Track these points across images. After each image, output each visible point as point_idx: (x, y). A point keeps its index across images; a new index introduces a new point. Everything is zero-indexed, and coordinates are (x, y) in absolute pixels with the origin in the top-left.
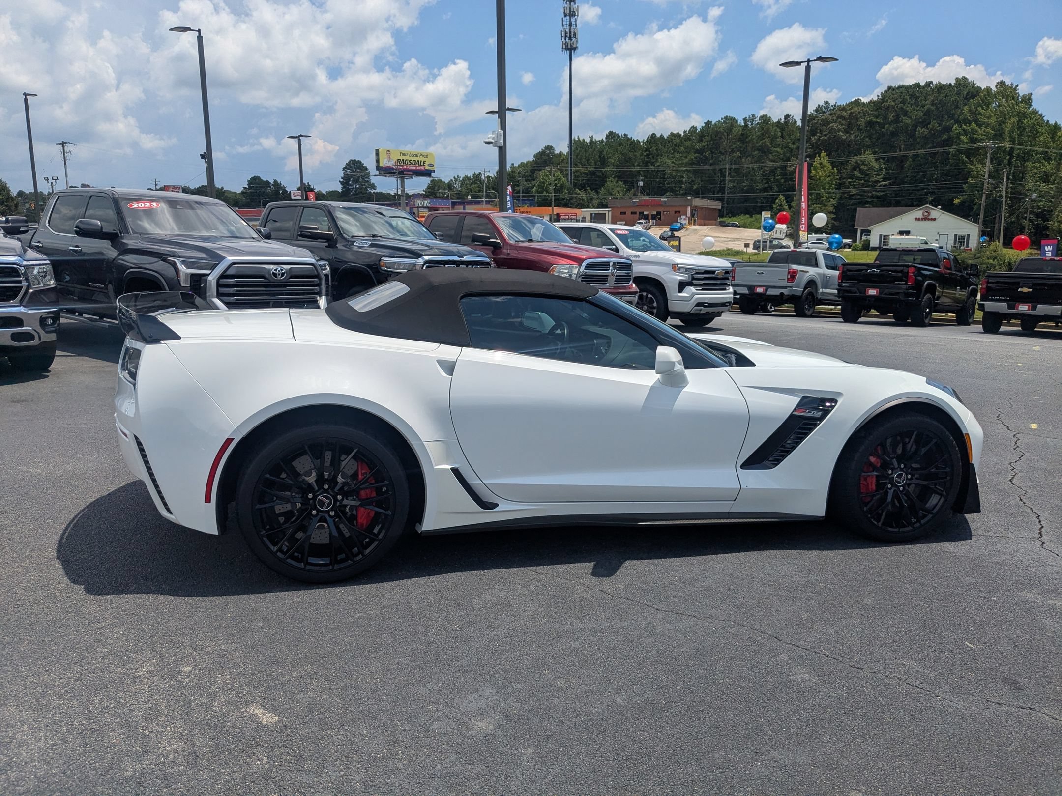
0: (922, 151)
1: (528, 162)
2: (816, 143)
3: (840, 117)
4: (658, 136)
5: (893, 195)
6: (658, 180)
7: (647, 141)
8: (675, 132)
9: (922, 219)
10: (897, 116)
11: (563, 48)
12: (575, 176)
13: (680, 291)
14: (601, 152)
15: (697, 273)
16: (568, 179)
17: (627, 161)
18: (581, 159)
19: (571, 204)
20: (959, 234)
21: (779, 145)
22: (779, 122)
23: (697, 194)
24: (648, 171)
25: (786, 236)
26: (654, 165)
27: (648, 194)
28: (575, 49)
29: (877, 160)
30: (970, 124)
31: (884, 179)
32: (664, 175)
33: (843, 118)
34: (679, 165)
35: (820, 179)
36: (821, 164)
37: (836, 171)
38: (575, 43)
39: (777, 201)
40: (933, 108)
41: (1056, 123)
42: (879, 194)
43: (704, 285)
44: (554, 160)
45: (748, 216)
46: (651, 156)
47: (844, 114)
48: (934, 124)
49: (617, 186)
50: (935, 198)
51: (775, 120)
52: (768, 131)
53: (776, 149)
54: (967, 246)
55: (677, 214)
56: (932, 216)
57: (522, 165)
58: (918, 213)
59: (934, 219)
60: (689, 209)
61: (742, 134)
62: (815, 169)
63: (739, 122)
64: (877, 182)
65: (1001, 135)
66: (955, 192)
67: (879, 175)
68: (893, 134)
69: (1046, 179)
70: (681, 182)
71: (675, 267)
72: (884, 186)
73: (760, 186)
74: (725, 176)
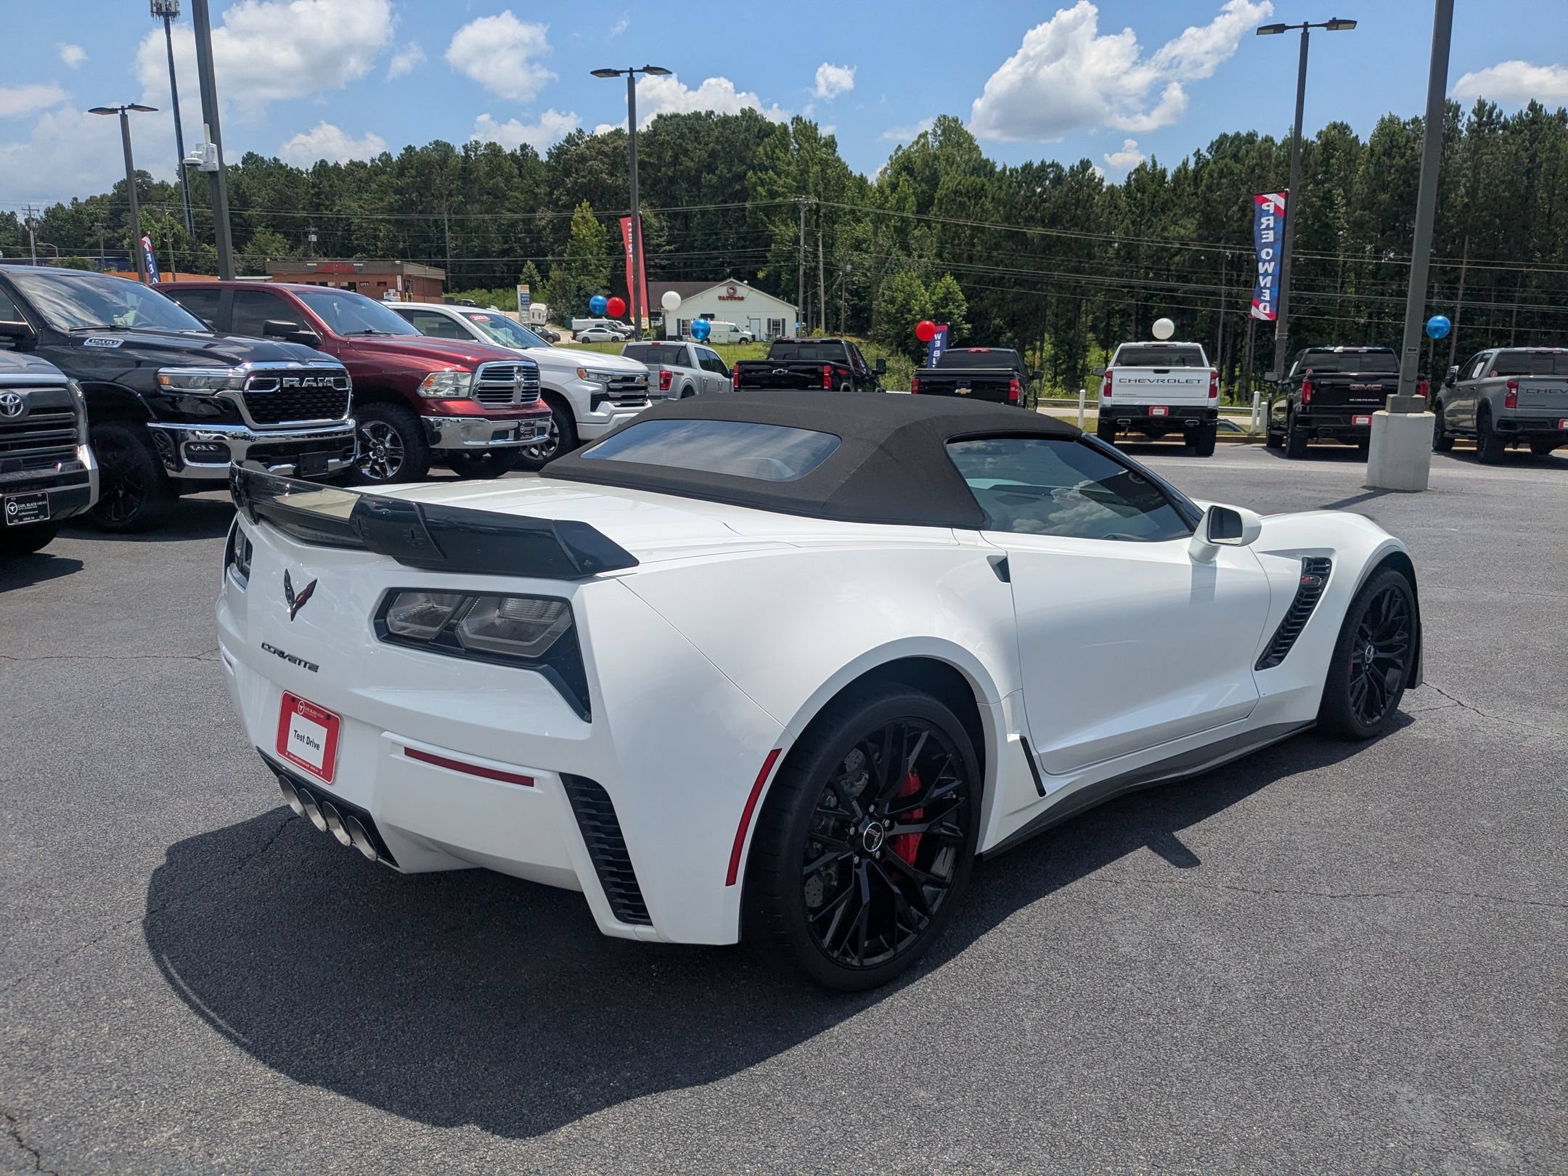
0: (711, 207)
1: (103, 197)
2: (573, 188)
3: (600, 152)
4: (331, 164)
5: (682, 264)
6: (339, 233)
7: (314, 172)
8: (356, 160)
9: (728, 298)
10: (676, 157)
11: (152, 12)
12: (196, 222)
13: (594, 408)
14: (238, 186)
15: (613, 381)
16: (184, 227)
17: (284, 201)
18: (203, 195)
19: (197, 268)
20: (773, 318)
21: (518, 188)
22: (513, 154)
23: (403, 255)
24: (321, 218)
25: (547, 320)
26: (331, 210)
27: (326, 255)
28: (175, 14)
29: (656, 216)
30: (767, 170)
31: (669, 243)
32: (350, 225)
33: (606, 155)
34: (372, 211)
35: (584, 239)
36: (583, 217)
37: (605, 229)
38: (173, 5)
39: (524, 270)
40: (719, 147)
41: (862, 175)
42: (664, 262)
43: (624, 398)
44: (151, 194)
45: (484, 291)
46: (323, 196)
47: (606, 149)
48: (722, 169)
49: (273, 241)
50: (733, 270)
51: (508, 151)
52: (499, 167)
53: (512, 193)
54: (784, 334)
55: (382, 287)
56: (739, 294)
57: (92, 200)
58: (721, 290)
59: (742, 299)
60: (399, 279)
61: (464, 169)
62: (577, 225)
63: (457, 150)
64: (659, 246)
65: (804, 188)
66: (757, 262)
67: (661, 237)
68: (672, 180)
69: (858, 246)
70: (376, 237)
71: (582, 373)
72: (670, 251)
73: (497, 247)
74: (442, 231)
